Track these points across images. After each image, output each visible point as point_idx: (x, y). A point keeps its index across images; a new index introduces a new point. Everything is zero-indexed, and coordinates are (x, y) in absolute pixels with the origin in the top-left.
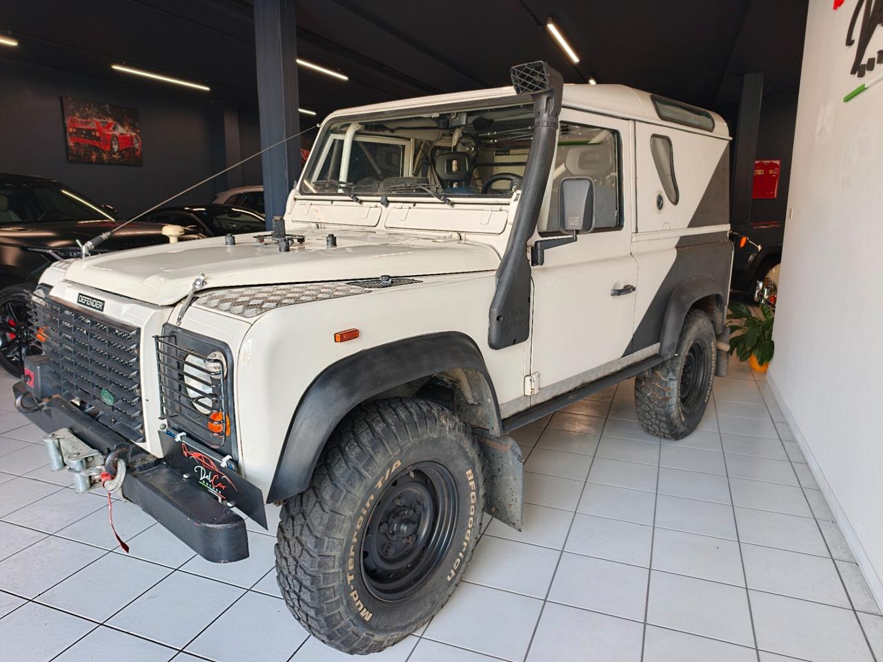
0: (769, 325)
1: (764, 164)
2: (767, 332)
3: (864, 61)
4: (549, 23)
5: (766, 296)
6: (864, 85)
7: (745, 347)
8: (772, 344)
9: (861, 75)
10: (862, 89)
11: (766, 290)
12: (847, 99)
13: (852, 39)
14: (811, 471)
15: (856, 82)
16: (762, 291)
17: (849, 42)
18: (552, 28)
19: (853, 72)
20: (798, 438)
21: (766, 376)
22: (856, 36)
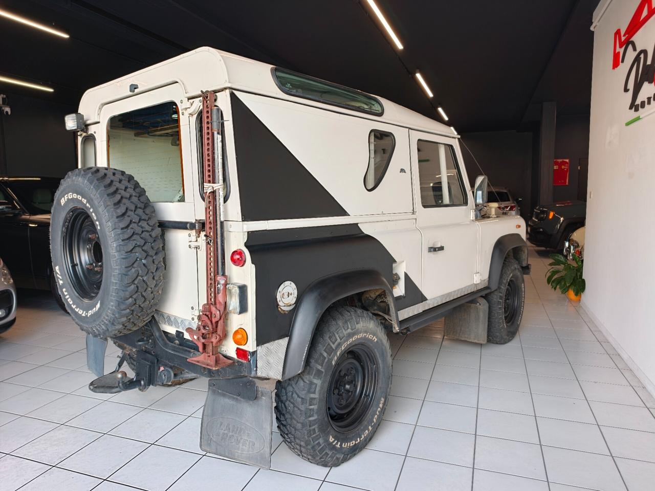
0: (580, 270)
1: (558, 162)
2: (579, 274)
3: (638, 102)
4: (418, 73)
5: (572, 251)
6: (639, 116)
7: (565, 284)
8: (584, 281)
9: (637, 110)
10: (638, 119)
11: (572, 247)
12: (627, 124)
13: (628, 88)
14: (623, 359)
15: (632, 114)
16: (569, 247)
17: (626, 90)
18: (419, 76)
19: (631, 108)
20: (610, 340)
21: (580, 303)
22: (631, 86)
